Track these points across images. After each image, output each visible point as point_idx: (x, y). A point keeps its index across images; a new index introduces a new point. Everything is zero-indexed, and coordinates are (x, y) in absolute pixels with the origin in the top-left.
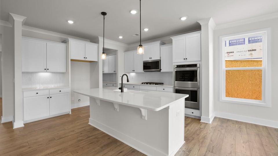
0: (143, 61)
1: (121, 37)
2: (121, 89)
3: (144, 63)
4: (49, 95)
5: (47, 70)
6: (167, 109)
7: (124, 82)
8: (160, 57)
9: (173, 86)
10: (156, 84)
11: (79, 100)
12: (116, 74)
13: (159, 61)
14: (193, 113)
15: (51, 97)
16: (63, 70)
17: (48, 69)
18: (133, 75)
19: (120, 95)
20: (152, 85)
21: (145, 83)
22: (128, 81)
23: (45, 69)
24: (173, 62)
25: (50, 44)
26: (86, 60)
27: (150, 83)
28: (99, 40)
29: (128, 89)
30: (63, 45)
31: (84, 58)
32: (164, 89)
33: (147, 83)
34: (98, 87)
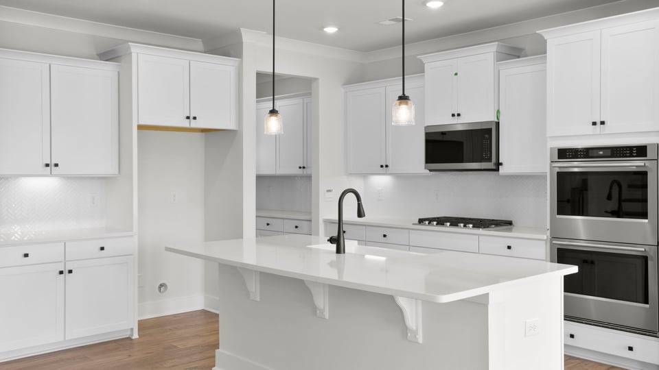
0: (427, 128)
1: (331, 30)
2: (337, 241)
3: (427, 134)
4: (63, 264)
5: (53, 168)
6: (481, 303)
7: (345, 218)
8: (498, 112)
9: (549, 232)
10: (480, 223)
11: (161, 285)
12: (309, 177)
13: (490, 130)
14: (631, 349)
15: (70, 272)
16: (107, 167)
17: (56, 165)
18: (382, 182)
19: (331, 264)
20: (460, 229)
21: (430, 220)
22: (360, 214)
23: (47, 165)
24: (548, 134)
25: (64, 69)
26: (194, 124)
27: (455, 222)
28: (242, 43)
29: (358, 244)
30: (107, 70)
31: (188, 118)
32: (509, 247)
33: (441, 221)
34: (239, 235)
